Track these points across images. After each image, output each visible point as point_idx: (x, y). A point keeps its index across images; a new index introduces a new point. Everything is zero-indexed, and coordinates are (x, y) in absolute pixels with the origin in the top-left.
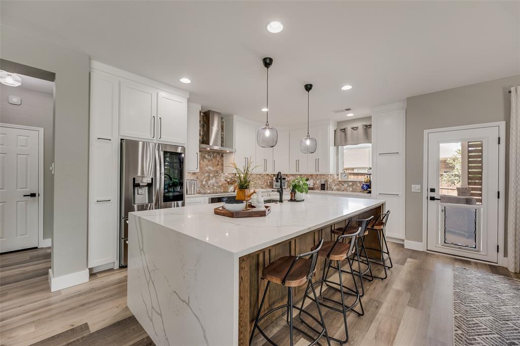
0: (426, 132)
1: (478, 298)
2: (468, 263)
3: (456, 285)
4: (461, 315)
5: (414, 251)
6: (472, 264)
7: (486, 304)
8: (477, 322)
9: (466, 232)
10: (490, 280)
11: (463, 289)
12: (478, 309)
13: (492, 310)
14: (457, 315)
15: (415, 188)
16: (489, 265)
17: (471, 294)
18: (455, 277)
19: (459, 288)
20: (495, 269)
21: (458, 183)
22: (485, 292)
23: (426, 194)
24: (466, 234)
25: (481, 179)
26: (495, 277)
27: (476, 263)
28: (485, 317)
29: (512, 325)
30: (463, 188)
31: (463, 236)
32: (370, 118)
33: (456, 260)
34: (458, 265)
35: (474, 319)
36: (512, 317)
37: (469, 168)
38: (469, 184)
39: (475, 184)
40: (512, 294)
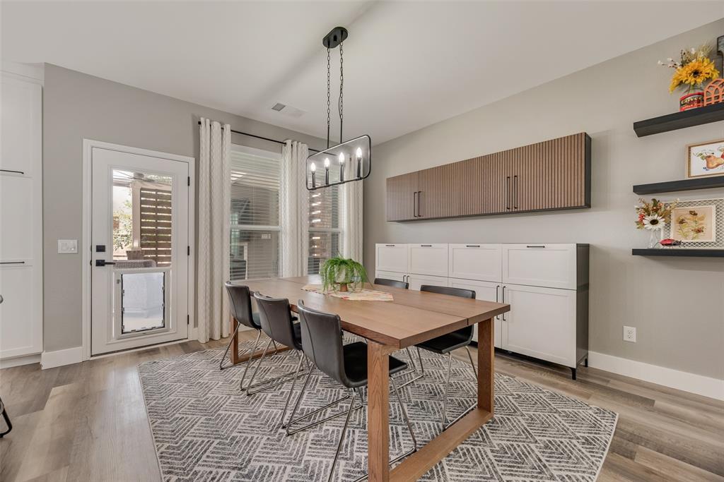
0: (86, 143)
1: (182, 398)
2: (155, 351)
3: (148, 396)
4: (168, 445)
5: (64, 368)
6: (161, 351)
7: (192, 401)
8: (190, 439)
9: (145, 310)
10: (186, 364)
11: (159, 396)
12: (185, 416)
13: (201, 407)
14: (163, 449)
15: (66, 246)
16: (180, 344)
17: (172, 398)
18: (144, 382)
19: (154, 397)
20: (187, 347)
21: (126, 245)
22: (186, 384)
23: (88, 255)
24: (145, 312)
26: (190, 358)
27: (166, 348)
28: (196, 422)
29: (224, 413)
30: (135, 252)
31: (141, 315)
33: (139, 353)
34: (145, 361)
35: (185, 438)
36: (220, 401)
37: (142, 224)
38: (143, 245)
40: (211, 371)
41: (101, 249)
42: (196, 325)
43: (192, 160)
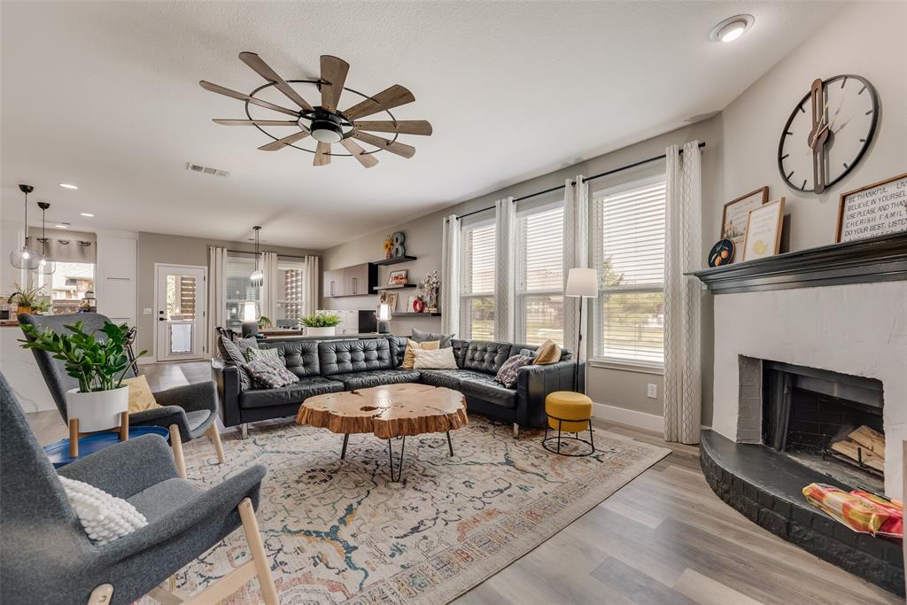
0: (156, 264)
15: (147, 311)
23: (156, 316)
25: (193, 307)
32: (94, 235)
34: (183, 365)
37: (182, 295)
38: (182, 312)
39: (187, 312)
41: (162, 313)
42: (208, 352)
43: (206, 268)
